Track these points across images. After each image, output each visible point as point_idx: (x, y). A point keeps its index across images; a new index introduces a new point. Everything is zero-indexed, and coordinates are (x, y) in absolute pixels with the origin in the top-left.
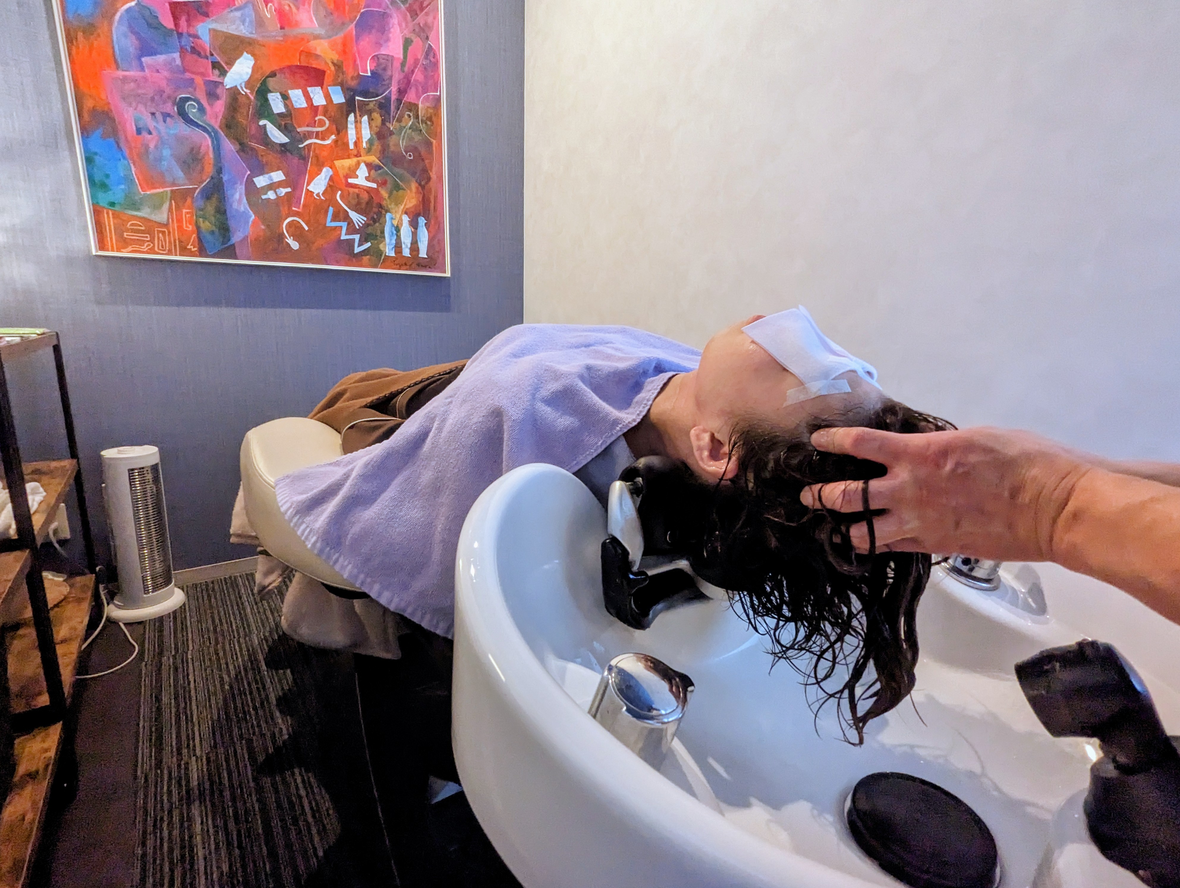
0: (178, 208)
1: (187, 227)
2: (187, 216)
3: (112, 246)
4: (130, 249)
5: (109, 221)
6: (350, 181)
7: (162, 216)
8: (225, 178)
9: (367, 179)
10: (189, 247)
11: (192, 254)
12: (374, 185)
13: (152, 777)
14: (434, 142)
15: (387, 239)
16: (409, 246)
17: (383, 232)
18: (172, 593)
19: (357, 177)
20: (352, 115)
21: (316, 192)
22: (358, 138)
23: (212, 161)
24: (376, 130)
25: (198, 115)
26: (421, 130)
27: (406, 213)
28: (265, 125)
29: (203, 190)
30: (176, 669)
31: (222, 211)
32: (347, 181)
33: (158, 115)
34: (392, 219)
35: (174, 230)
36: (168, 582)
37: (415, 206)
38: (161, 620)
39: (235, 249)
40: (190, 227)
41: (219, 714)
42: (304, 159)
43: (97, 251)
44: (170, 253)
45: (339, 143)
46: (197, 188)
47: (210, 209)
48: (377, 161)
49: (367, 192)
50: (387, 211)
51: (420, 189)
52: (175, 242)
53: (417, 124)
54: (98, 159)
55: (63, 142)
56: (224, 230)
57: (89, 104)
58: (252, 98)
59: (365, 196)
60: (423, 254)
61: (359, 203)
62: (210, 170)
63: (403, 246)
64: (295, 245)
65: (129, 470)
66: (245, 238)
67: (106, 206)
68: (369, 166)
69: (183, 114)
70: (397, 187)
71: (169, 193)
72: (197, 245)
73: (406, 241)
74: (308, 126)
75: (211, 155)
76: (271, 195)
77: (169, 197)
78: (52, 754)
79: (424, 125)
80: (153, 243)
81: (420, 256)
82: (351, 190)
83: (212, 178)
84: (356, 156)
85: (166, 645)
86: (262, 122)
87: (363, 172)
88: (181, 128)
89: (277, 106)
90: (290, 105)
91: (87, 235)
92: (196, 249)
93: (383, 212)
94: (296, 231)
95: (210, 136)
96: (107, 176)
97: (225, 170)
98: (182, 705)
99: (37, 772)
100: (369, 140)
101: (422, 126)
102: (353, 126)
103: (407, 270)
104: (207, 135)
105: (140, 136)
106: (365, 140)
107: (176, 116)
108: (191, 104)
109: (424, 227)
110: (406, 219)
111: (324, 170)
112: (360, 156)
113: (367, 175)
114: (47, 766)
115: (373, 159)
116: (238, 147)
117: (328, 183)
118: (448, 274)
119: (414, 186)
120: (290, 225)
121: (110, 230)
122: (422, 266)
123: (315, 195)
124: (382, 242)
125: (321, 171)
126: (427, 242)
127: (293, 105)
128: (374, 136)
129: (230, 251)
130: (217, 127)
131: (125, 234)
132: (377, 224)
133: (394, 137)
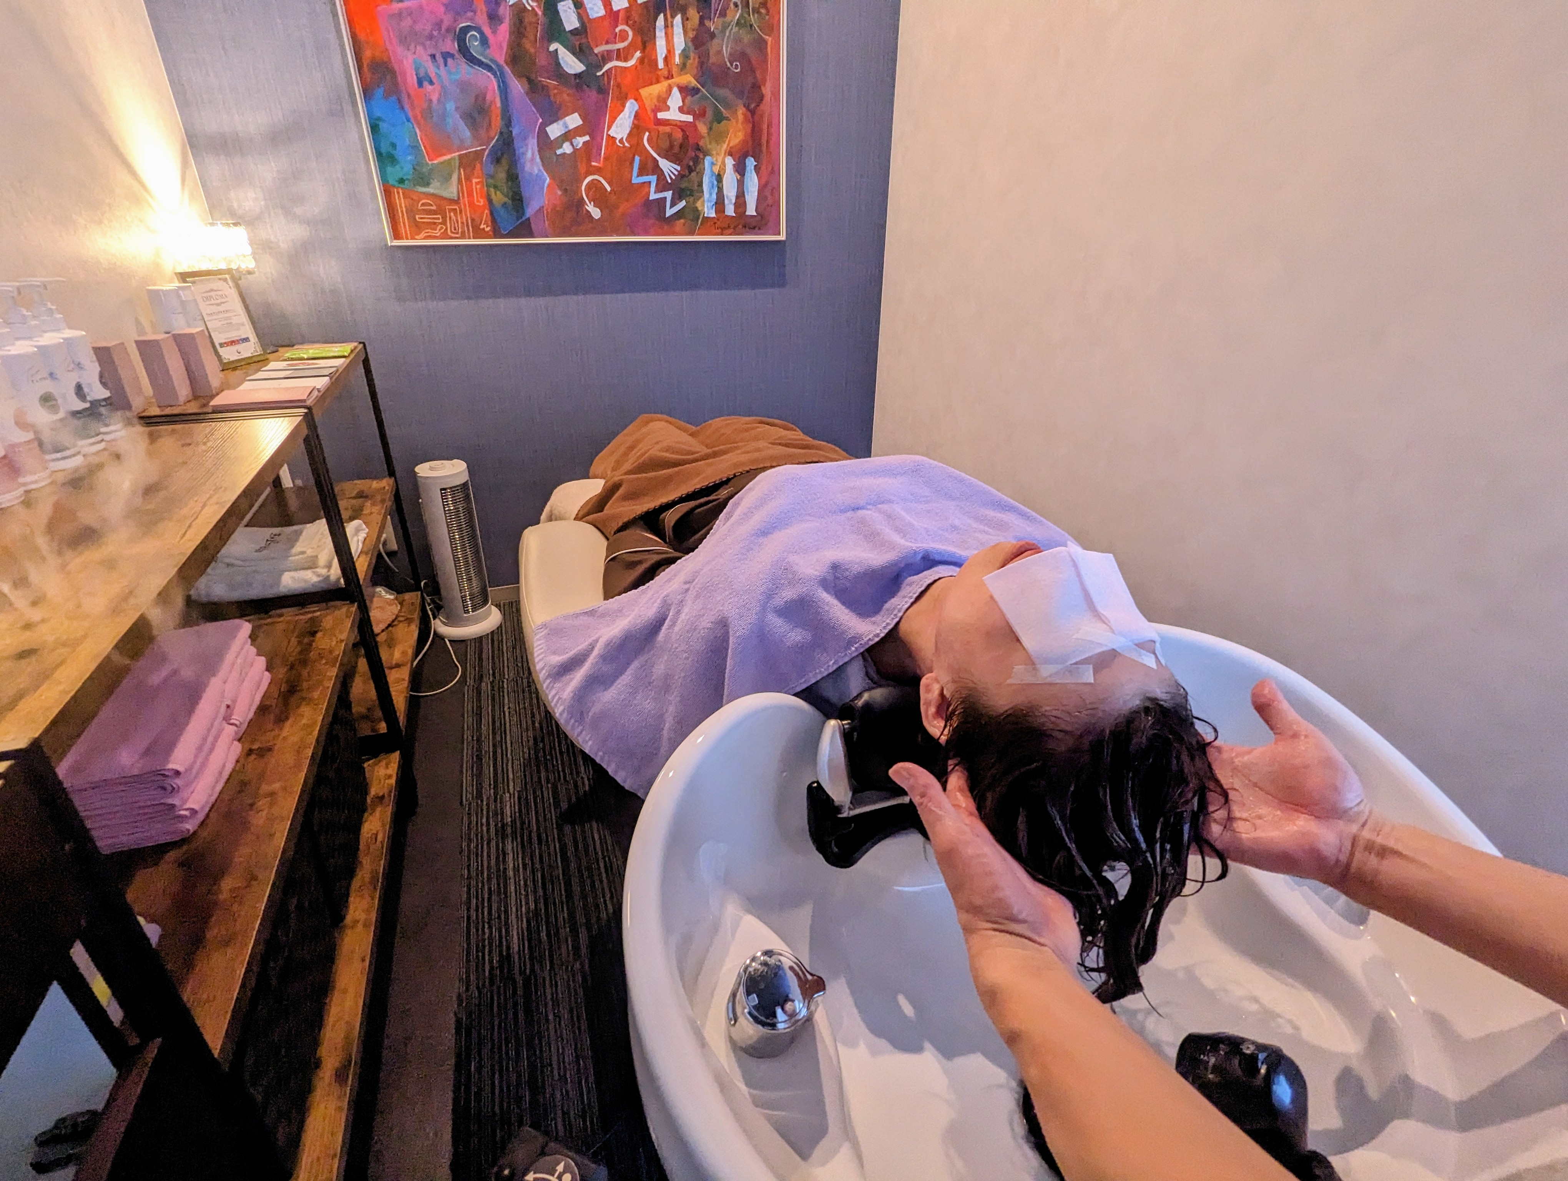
0: (468, 179)
1: (478, 201)
2: (478, 187)
3: (406, 234)
4: (423, 235)
5: (401, 203)
6: (661, 115)
7: (451, 191)
8: (515, 132)
9: (681, 110)
10: (482, 226)
11: (487, 236)
12: (689, 118)
13: (474, 805)
14: (769, 39)
15: (706, 195)
16: (734, 201)
17: (700, 184)
18: (489, 613)
19: (668, 108)
20: (662, 15)
21: (619, 137)
22: (669, 51)
23: (499, 111)
24: (691, 35)
25: (480, 49)
26: (751, 26)
27: (731, 154)
28: (556, 50)
29: (493, 151)
30: (493, 699)
31: (513, 177)
32: (656, 116)
33: (439, 57)
34: (713, 164)
35: (465, 205)
36: (485, 602)
37: (744, 142)
38: (479, 640)
39: (530, 223)
40: (482, 201)
41: (529, 753)
42: (603, 91)
43: (391, 242)
44: (463, 237)
45: (646, 61)
46: (484, 150)
47: (502, 175)
48: (694, 83)
49: (683, 130)
50: (706, 153)
51: (749, 114)
52: (467, 220)
53: (746, 16)
54: (383, 126)
55: (348, 108)
56: (517, 201)
57: (367, 54)
58: (540, 13)
59: (678, 135)
60: (751, 211)
61: (671, 147)
62: (497, 123)
63: (726, 202)
64: (596, 213)
65: (441, 490)
66: (541, 209)
67: (396, 184)
68: (683, 90)
69: (464, 51)
70: (719, 118)
71: (457, 158)
72: (490, 223)
73: (729, 194)
74: (607, 43)
75: (499, 104)
76: (567, 148)
77: (457, 164)
78: (393, 781)
79: (756, 15)
80: (445, 224)
81: (747, 213)
82: (661, 129)
83: (501, 133)
84: (667, 78)
85: (485, 671)
86: (552, 48)
87: (675, 100)
88: (463, 70)
89: (570, 20)
90: (584, 15)
91: (381, 220)
92: (488, 229)
93: (701, 156)
94: (598, 195)
95: (495, 74)
96: (394, 145)
97: (514, 121)
98: (498, 738)
99: (383, 796)
100: (684, 50)
101: (753, 19)
102: (663, 34)
103: (730, 234)
104: (492, 77)
105: (421, 89)
106: (678, 52)
107: (457, 55)
108: (473, 35)
109: (753, 172)
110: (730, 162)
111: (628, 104)
112: (672, 77)
113: (681, 104)
114: (391, 792)
115: (688, 79)
116: (527, 86)
117: (633, 123)
118: (782, 237)
119: (741, 111)
120: (589, 187)
121: (402, 211)
122: (750, 228)
123: (617, 141)
124: (700, 197)
125: (624, 106)
126: (756, 194)
127: (588, 16)
128: (690, 44)
129: (525, 229)
130: (502, 62)
131: (417, 217)
132: (693, 174)
133: (716, 41)
